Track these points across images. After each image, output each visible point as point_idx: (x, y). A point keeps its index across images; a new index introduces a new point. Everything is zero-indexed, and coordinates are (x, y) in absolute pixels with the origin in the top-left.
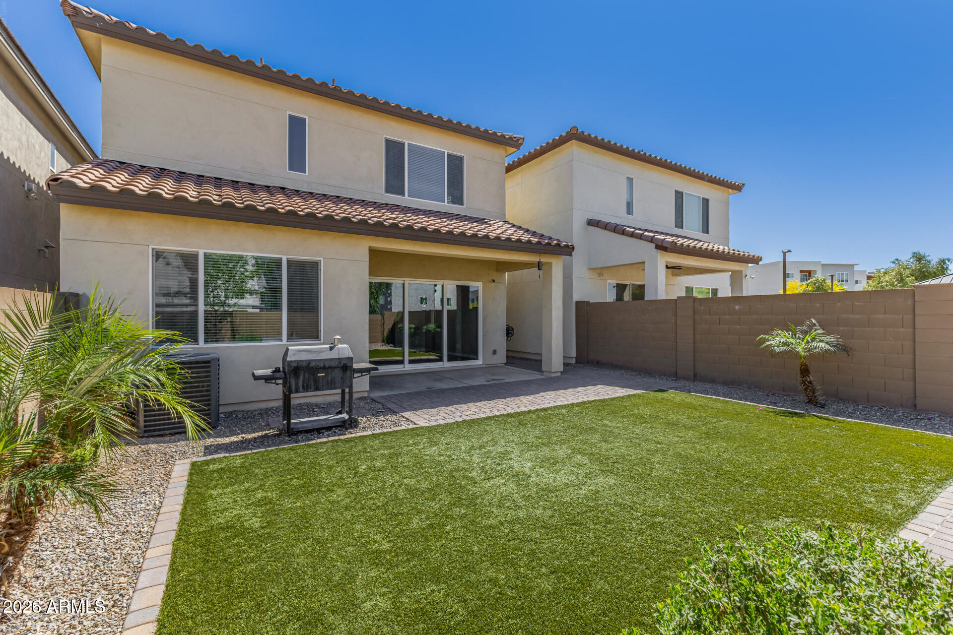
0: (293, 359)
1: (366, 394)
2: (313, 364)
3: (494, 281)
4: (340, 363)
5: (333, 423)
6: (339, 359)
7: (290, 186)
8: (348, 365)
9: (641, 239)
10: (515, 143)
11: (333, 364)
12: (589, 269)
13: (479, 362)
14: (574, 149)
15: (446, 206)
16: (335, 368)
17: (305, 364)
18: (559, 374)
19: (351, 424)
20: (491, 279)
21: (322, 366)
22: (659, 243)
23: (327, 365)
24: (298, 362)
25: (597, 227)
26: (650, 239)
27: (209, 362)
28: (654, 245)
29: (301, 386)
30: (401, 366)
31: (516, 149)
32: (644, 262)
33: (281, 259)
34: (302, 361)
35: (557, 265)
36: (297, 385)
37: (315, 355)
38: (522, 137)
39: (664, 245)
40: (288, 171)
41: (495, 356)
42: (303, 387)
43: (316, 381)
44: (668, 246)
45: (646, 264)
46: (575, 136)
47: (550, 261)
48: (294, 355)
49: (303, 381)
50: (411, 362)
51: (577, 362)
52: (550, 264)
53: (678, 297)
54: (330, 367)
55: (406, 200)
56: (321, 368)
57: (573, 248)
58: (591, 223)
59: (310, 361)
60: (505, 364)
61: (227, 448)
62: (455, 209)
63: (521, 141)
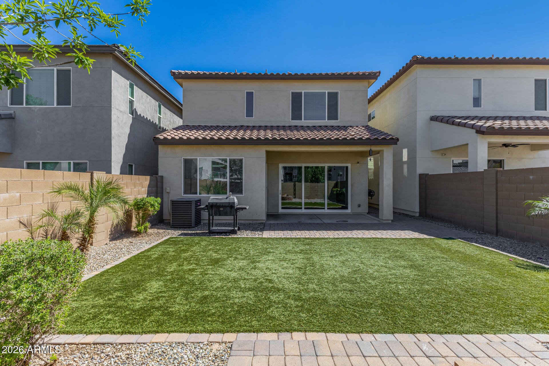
0: (210, 202)
1: (264, 222)
2: (218, 204)
3: (358, 163)
4: (229, 204)
5: (227, 231)
6: (229, 203)
7: (246, 124)
8: (233, 205)
9: (465, 127)
10: (373, 76)
11: (227, 205)
12: (431, 151)
13: (349, 211)
14: (418, 70)
15: (326, 122)
16: (227, 206)
17: (215, 204)
18: (390, 222)
19: (234, 232)
20: (357, 162)
21: (222, 205)
22: (478, 129)
23: (224, 205)
24: (212, 203)
25: (436, 121)
26: (471, 126)
27: (191, 202)
28: (474, 131)
29: (213, 213)
30: (300, 210)
31: (375, 80)
32: (468, 144)
33: (227, 159)
34: (214, 203)
35: (388, 152)
36: (212, 212)
37: (219, 200)
38: (378, 71)
39: (482, 129)
40: (245, 117)
41: (360, 208)
42: (214, 214)
43: (220, 211)
44: (485, 130)
45: (469, 146)
46: (417, 61)
47: (382, 149)
48: (211, 200)
49: (215, 211)
50: (305, 208)
51: (420, 216)
52: (383, 151)
53: (484, 170)
54: (225, 206)
55: (303, 122)
56: (221, 206)
57: (398, 139)
58: (434, 119)
59: (217, 203)
60: (367, 213)
61: (191, 235)
62: (333, 123)
63: (378, 74)
